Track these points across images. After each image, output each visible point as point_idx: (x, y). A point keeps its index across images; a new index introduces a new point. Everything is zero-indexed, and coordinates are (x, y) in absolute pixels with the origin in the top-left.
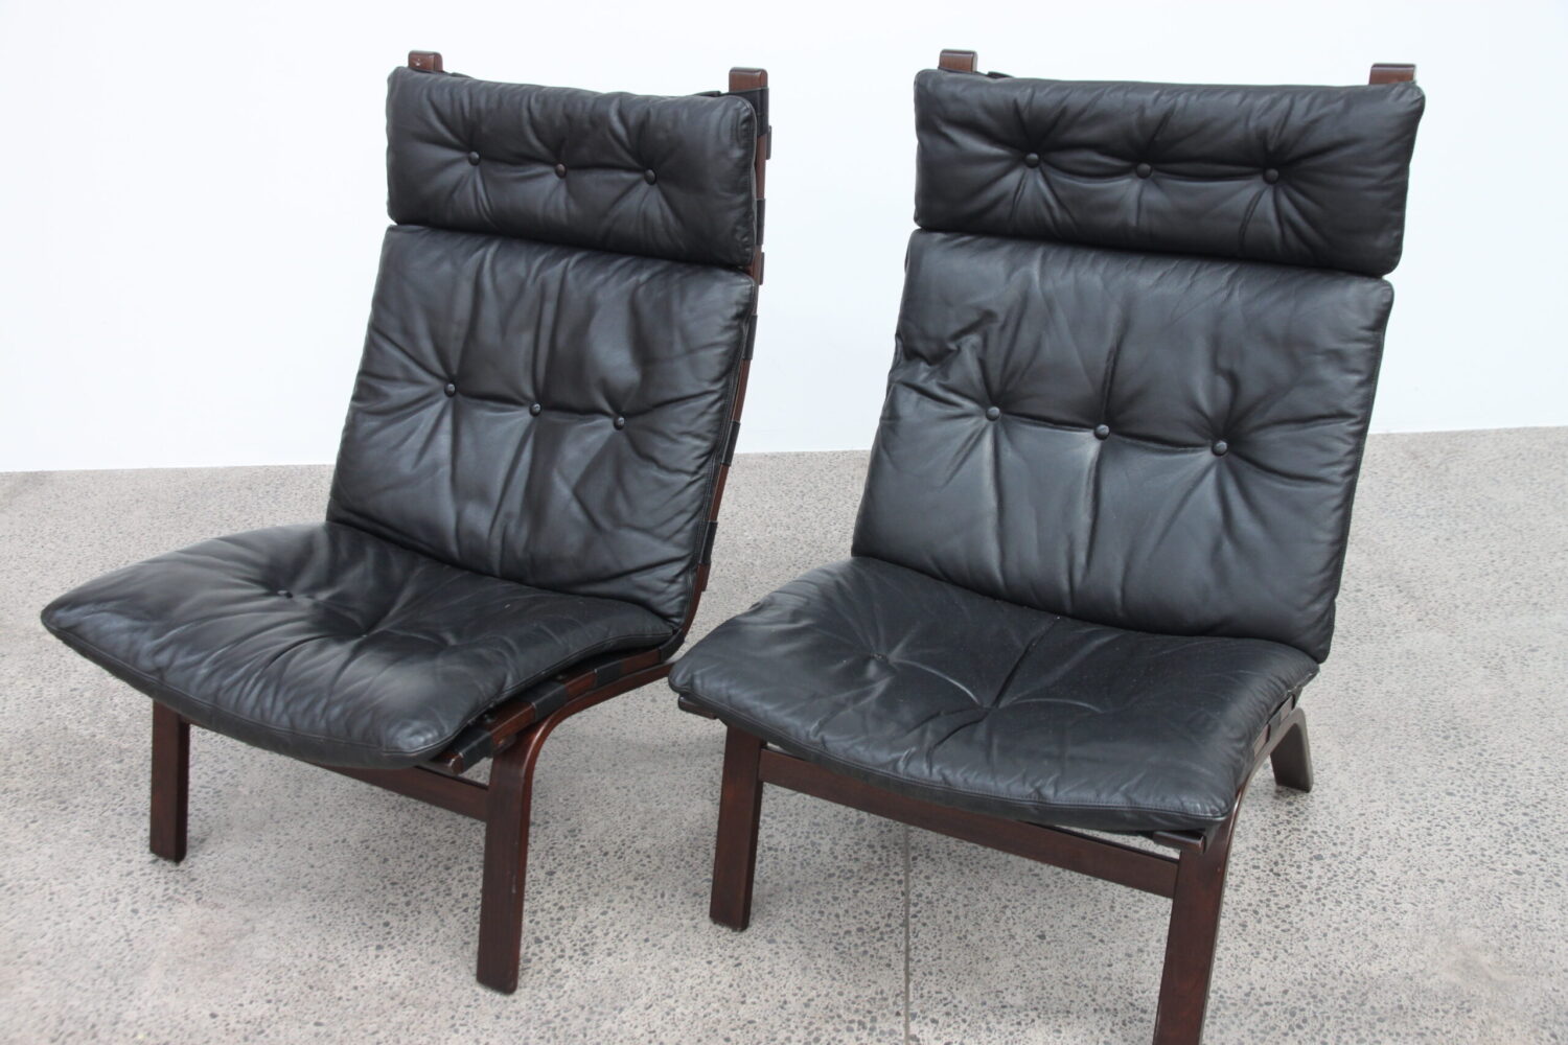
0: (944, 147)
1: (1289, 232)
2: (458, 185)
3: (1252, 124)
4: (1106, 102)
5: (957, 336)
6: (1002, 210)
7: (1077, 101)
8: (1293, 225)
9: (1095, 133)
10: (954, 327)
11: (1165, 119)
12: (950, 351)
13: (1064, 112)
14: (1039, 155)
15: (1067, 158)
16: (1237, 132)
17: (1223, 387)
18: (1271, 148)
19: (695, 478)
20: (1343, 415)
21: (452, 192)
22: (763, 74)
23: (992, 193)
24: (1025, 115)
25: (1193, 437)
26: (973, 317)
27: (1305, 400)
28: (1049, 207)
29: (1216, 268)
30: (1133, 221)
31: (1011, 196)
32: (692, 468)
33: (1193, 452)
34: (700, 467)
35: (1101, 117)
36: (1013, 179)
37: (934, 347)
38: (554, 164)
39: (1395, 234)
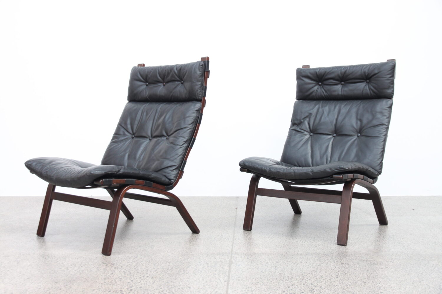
0: (302, 82)
1: (371, 91)
2: (142, 91)
3: (362, 71)
4: (334, 70)
5: (303, 119)
6: (314, 94)
7: (328, 71)
8: (372, 90)
9: (332, 76)
10: (303, 117)
11: (345, 72)
12: (302, 122)
13: (326, 72)
14: (322, 83)
15: (327, 82)
16: (359, 73)
17: (359, 122)
18: (366, 74)
19: (181, 147)
20: (383, 124)
21: (141, 92)
22: (208, 58)
23: (311, 91)
24: (318, 74)
25: (353, 134)
26: (307, 114)
27: (375, 122)
28: (323, 92)
29: (357, 101)
30: (340, 93)
31: (316, 91)
32: (181, 144)
33: (353, 136)
34: (183, 144)
35: (333, 73)
36: (316, 88)
37: (299, 122)
38: (163, 83)
39: (392, 89)
